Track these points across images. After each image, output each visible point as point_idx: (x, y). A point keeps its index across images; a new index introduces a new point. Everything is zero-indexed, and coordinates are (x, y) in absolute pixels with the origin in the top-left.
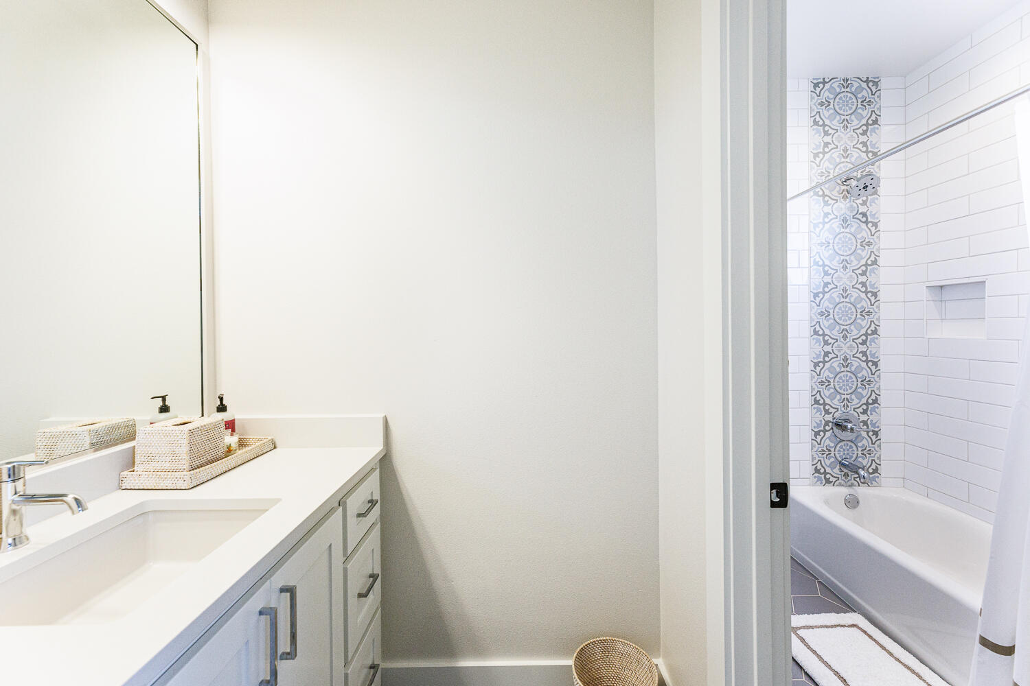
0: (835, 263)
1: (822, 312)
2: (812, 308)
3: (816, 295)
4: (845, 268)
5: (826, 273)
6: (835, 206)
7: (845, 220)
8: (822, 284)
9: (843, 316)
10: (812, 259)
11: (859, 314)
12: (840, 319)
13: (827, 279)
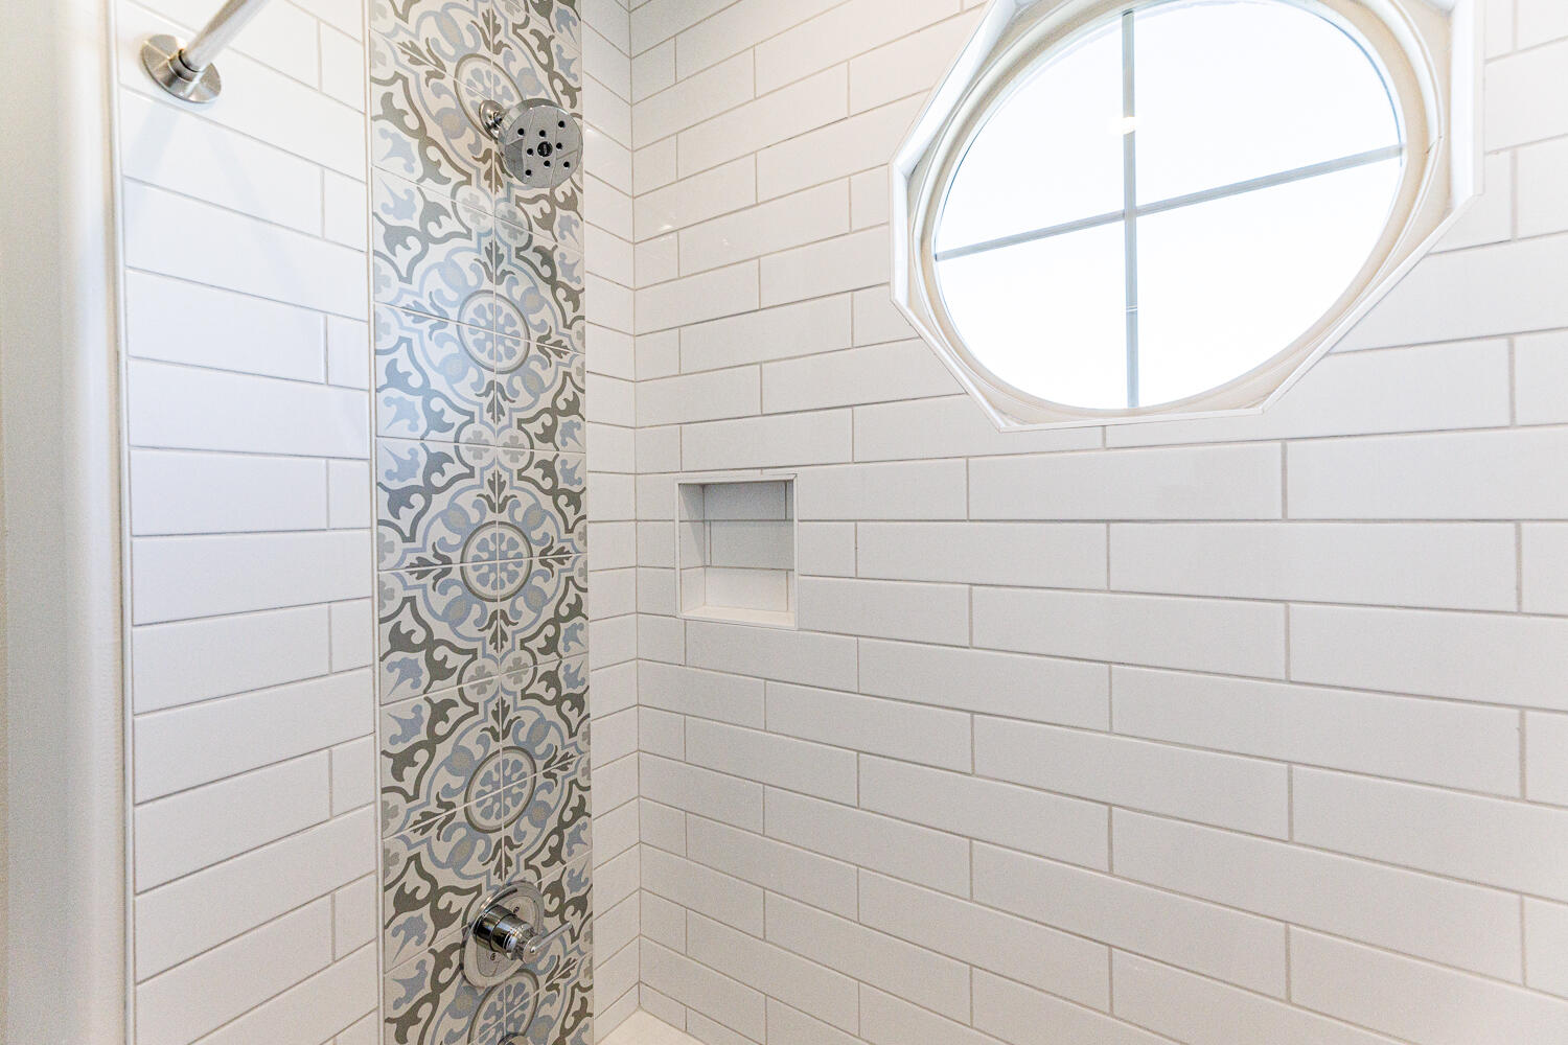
0: (465, 391)
1: (422, 562)
2: (383, 548)
3: (398, 500)
4: (496, 410)
5: (437, 423)
6: (463, 191)
7: (494, 253)
8: (423, 459)
9: (493, 569)
10: (384, 361)
11: (536, 560)
12: (483, 580)
13: (441, 443)
